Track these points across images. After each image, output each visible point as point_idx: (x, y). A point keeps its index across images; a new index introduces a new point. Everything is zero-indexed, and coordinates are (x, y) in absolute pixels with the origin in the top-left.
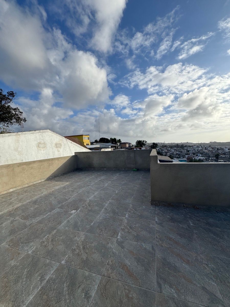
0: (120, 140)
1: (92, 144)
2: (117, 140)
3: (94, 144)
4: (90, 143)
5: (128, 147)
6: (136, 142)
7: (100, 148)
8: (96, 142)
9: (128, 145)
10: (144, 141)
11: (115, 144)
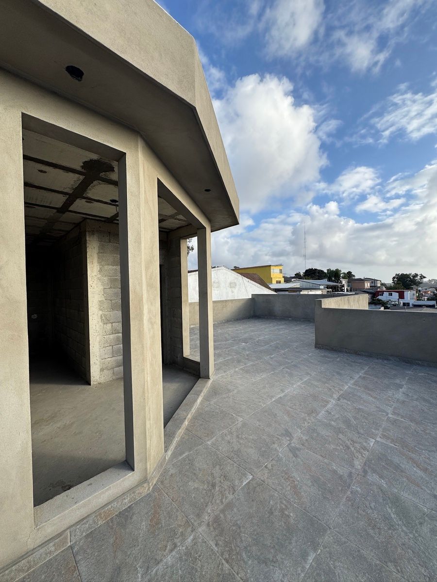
0: (349, 273)
1: (287, 280)
2: (344, 273)
3: (292, 280)
4: (282, 280)
5: (369, 287)
6: (394, 278)
7: (300, 290)
8: (298, 276)
9: (369, 284)
10: (416, 275)
11: (336, 282)
